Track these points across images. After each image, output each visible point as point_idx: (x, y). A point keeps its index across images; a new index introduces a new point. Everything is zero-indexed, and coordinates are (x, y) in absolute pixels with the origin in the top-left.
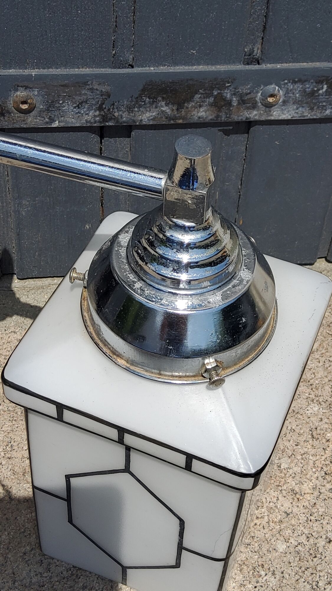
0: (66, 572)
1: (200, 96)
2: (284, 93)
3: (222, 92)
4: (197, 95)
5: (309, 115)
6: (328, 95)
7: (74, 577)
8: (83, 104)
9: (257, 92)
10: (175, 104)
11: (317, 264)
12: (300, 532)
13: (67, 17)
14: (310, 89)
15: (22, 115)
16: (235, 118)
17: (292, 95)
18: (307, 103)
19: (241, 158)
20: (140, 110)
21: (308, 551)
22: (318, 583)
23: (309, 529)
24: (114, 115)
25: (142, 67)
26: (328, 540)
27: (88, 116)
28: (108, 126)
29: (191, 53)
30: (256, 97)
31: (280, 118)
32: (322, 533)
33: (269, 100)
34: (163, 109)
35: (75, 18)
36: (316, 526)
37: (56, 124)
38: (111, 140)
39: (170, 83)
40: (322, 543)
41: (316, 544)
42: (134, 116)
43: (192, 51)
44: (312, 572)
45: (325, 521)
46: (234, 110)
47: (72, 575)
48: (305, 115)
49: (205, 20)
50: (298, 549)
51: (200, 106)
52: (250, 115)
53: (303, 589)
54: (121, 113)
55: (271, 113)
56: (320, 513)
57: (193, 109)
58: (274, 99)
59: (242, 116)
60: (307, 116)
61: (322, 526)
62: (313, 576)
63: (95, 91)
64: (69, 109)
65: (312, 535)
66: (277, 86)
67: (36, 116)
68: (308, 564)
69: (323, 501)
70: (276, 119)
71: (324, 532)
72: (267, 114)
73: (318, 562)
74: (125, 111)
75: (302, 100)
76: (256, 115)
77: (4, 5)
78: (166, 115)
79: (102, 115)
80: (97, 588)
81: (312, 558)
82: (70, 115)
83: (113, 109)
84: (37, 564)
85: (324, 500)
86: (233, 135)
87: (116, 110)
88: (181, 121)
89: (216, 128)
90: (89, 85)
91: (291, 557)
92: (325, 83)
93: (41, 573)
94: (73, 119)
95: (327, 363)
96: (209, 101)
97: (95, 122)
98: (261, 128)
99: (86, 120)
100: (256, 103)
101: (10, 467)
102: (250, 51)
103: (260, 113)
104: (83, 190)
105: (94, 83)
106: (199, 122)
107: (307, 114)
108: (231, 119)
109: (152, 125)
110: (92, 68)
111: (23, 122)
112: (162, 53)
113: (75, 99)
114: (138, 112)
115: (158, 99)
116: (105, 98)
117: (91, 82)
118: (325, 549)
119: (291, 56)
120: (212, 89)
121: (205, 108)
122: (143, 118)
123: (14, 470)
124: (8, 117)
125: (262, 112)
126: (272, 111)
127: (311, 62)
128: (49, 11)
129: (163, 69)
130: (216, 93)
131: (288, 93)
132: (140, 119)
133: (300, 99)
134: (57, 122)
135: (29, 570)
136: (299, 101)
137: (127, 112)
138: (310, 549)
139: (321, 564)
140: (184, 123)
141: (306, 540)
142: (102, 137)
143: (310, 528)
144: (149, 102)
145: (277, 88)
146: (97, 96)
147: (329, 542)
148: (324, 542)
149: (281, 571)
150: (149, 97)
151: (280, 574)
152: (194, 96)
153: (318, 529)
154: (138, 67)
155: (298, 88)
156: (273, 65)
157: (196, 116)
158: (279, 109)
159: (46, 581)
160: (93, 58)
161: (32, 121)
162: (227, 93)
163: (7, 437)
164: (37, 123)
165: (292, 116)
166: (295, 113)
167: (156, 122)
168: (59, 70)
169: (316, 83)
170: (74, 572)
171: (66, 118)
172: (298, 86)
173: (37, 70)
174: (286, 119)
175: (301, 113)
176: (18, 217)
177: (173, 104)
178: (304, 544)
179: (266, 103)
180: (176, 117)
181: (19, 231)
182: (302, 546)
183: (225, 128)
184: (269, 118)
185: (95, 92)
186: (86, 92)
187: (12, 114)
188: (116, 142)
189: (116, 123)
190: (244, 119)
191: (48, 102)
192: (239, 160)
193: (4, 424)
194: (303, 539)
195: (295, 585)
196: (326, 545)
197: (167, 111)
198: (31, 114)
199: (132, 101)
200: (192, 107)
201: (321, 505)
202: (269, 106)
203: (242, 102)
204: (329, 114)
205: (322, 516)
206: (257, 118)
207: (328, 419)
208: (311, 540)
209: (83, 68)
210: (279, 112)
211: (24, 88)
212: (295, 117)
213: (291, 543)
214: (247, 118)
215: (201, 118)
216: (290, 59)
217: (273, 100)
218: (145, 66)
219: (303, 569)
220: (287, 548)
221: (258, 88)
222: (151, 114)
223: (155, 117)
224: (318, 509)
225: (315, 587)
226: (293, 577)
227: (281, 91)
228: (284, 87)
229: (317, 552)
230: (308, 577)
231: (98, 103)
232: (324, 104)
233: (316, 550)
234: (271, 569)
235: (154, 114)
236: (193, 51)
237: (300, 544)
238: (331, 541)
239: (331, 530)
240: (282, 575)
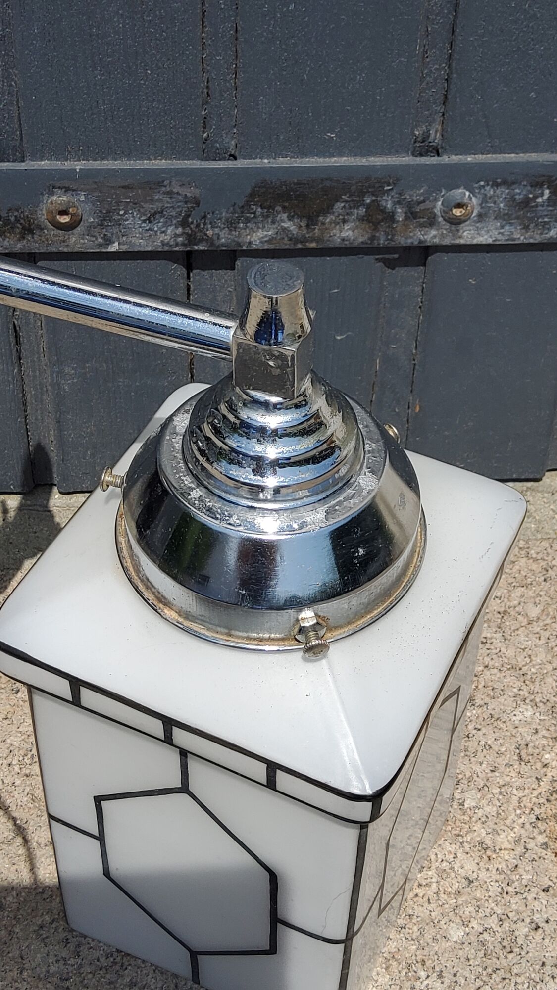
0: (104, 958)
1: (342, 205)
2: (480, 202)
3: (379, 198)
4: (338, 204)
5: (522, 238)
6: (552, 206)
7: (117, 967)
8: (157, 216)
9: (436, 200)
10: (304, 217)
11: (547, 480)
12: (488, 910)
13: (129, 79)
14: (521, 196)
15: (61, 232)
16: (401, 240)
17: (492, 205)
18: (518, 218)
19: (414, 304)
20: (247, 227)
21: (500, 943)
23: (503, 907)
24: (206, 234)
25: (249, 159)
26: (534, 925)
27: (166, 235)
28: (197, 251)
29: (327, 137)
30: (435, 207)
31: (475, 242)
32: (525, 914)
33: (456, 212)
34: (285, 225)
35: (142, 82)
36: (515, 902)
37: (114, 248)
38: (203, 273)
39: (295, 184)
40: (523, 929)
41: (513, 931)
42: (239, 236)
43: (329, 134)
44: (503, 977)
45: (532, 895)
46: (399, 228)
47: (115, 963)
48: (515, 236)
49: (349, 85)
50: (483, 937)
51: (344, 221)
52: (426, 237)
54: (217, 230)
55: (460, 234)
56: (524, 882)
57: (333, 225)
58: (464, 212)
59: (411, 237)
60: (519, 238)
61: (525, 903)
62: (504, 983)
63: (175, 196)
64: (134, 223)
65: (508, 916)
66: (467, 190)
67: (83, 234)
68: (498, 962)
69: (530, 863)
70: (469, 243)
71: (529, 912)
72: (453, 235)
73: (515, 961)
74: (224, 228)
75: (510, 213)
76: (435, 236)
77: (31, 60)
78: (290, 236)
79: (187, 234)
80: (153, 987)
81: (505, 954)
82: (136, 233)
83: (205, 224)
84: (59, 943)
85: (533, 861)
86: (400, 268)
87: (210, 226)
88: (313, 245)
89: (372, 257)
90: (165, 186)
91: (470, 950)
92: (545, 186)
93: (65, 959)
94: (142, 239)
95: (553, 640)
96: (358, 214)
97: (177, 245)
98: (445, 257)
99: (162, 241)
100: (434, 218)
101: (28, 789)
102: (423, 134)
103: (442, 233)
104: (161, 352)
105: (173, 183)
106: (343, 246)
107: (519, 236)
108: (394, 241)
109: (268, 250)
110: (170, 159)
111: (63, 244)
112: (282, 137)
113: (143, 208)
114: (245, 229)
115: (276, 209)
116: (192, 207)
117: (168, 181)
118: (528, 940)
119: (489, 142)
120: (362, 193)
121: (353, 224)
122: (252, 239)
123: (33, 795)
124: (39, 236)
125: (445, 232)
126: (461, 231)
127: (523, 153)
128: (101, 70)
129: (283, 162)
130: (368, 201)
131: (487, 202)
132: (248, 241)
133: (506, 212)
134: (116, 244)
135: (46, 952)
136: (504, 215)
137: (227, 229)
138: (504, 939)
139: (520, 963)
140: (319, 247)
141: (498, 923)
142: (189, 269)
143: (505, 905)
144: (262, 215)
145: (467, 193)
146: (179, 204)
147: (536, 929)
148: (527, 929)
149: (452, 973)
150: (261, 206)
151: (451, 977)
152: (334, 205)
153: (519, 906)
154: (244, 159)
155: (502, 194)
156: (461, 157)
157: (339, 237)
158: (471, 228)
159: (72, 972)
160: (171, 144)
161: (76, 241)
162: (387, 201)
163: (26, 742)
164: (84, 246)
165: (494, 239)
166: (499, 233)
167: (273, 245)
168: (119, 162)
169: (532, 186)
170: (118, 959)
171: (130, 239)
172: (502, 191)
173: (84, 162)
174: (484, 242)
175: (509, 233)
176: (57, 394)
177: (301, 217)
178: (495, 930)
179: (451, 217)
180: (306, 237)
181: (60, 416)
182: (490, 933)
183: (387, 256)
184: (457, 241)
185: (175, 198)
186: (161, 198)
187: (45, 231)
188: (211, 276)
189: (210, 247)
190: (416, 243)
191: (100, 211)
192: (412, 308)
193: (22, 721)
194: (492, 922)
196: (530, 934)
197: (292, 228)
198: (75, 231)
199: (234, 212)
200: (330, 223)
201: (527, 869)
202: (456, 222)
203: (412, 215)
204: (555, 236)
205: (526, 886)
206: (437, 241)
207: (548, 730)
208: (506, 925)
209: (156, 159)
210: (473, 232)
211: (64, 190)
212: (499, 240)
213: (473, 928)
214: (421, 241)
215: (347, 240)
216: (488, 148)
217: (461, 212)
218: (254, 157)
219: (490, 970)
220: (465, 936)
221: (437, 194)
222: (266, 233)
223: (273, 237)
224: (521, 875)
226: (472, 983)
227: (474, 199)
228: (479, 193)
229: (515, 943)
230: (497, 984)
231: (180, 215)
232: (546, 220)
233: (513, 941)
234: (437, 969)
235: (270, 233)
236: (332, 134)
237: (488, 930)
238: (539, 927)
239: (539, 910)
240: (454, 979)
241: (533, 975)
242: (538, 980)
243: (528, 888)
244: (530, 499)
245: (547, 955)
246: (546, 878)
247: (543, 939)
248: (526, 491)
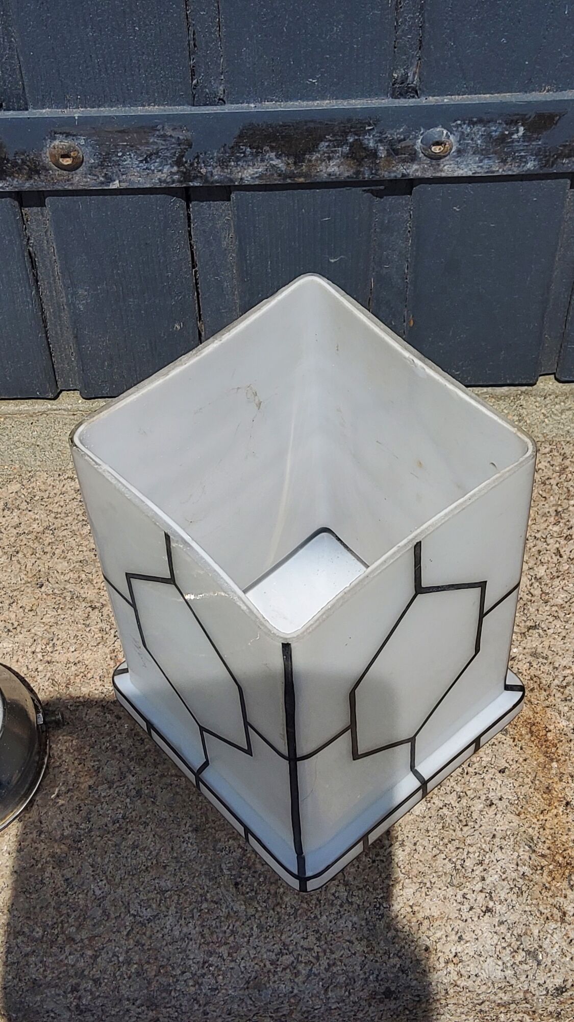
0: (112, 824)
1: (327, 144)
2: (458, 140)
3: (361, 137)
4: (323, 143)
5: (501, 170)
6: (528, 142)
7: (122, 832)
8: (153, 157)
9: (416, 138)
10: (291, 155)
12: (449, 788)
13: (119, 36)
14: (497, 133)
15: (65, 172)
16: (385, 174)
17: (470, 141)
18: (495, 153)
19: (404, 229)
20: (238, 165)
21: (457, 817)
22: (464, 861)
24: (200, 172)
25: (237, 104)
26: (488, 802)
27: (162, 173)
28: (192, 187)
29: (309, 83)
30: (415, 144)
31: (456, 174)
32: (481, 792)
33: (435, 149)
34: (274, 163)
35: (131, 37)
36: (474, 781)
37: (115, 185)
38: (202, 204)
39: (280, 126)
40: (478, 805)
41: (470, 807)
42: (231, 173)
43: (311, 80)
44: (457, 846)
45: (489, 775)
46: (382, 164)
47: (120, 828)
48: (494, 169)
49: (326, 35)
50: (442, 812)
51: (330, 159)
52: (408, 171)
53: (441, 868)
54: (210, 169)
55: (441, 168)
56: (484, 764)
57: (319, 162)
58: (442, 149)
59: (394, 172)
60: (498, 171)
61: (483, 783)
62: (458, 852)
63: (169, 138)
64: (132, 163)
65: (466, 794)
66: (445, 128)
67: (86, 174)
68: (454, 834)
69: (490, 747)
70: (450, 176)
71: (485, 791)
72: (435, 169)
73: (469, 833)
74: (216, 167)
75: (488, 148)
76: (417, 170)
77: (27, 21)
78: (279, 172)
79: (182, 172)
80: (152, 849)
81: (461, 826)
82: (135, 172)
83: (198, 163)
84: (73, 810)
85: (493, 745)
86: (388, 197)
87: (203, 165)
88: (302, 180)
89: (359, 188)
90: (159, 130)
91: (430, 823)
92: (520, 124)
93: (77, 824)
94: (140, 177)
95: (531, 541)
96: (342, 152)
97: (173, 182)
98: (429, 188)
99: (159, 179)
100: (415, 154)
101: (49, 674)
102: (402, 77)
103: (424, 167)
104: (166, 275)
105: (166, 128)
106: (330, 180)
107: (497, 169)
108: (379, 175)
109: (259, 185)
110: (163, 105)
111: (67, 183)
112: (266, 84)
113: (139, 150)
114: (236, 167)
115: (264, 148)
116: (185, 149)
117: (161, 126)
118: (482, 815)
119: (465, 84)
120: (345, 134)
121: (338, 161)
122: (243, 176)
123: (53, 680)
124: (45, 176)
125: (426, 166)
126: (442, 165)
127: (498, 93)
128: (92, 28)
129: (269, 106)
130: (351, 140)
131: (464, 139)
132: (239, 177)
133: (484, 147)
134: (117, 182)
135: (61, 818)
136: (482, 150)
137: (219, 167)
138: (461, 814)
139: (473, 835)
140: (307, 182)
141: (456, 800)
142: (188, 200)
143: (465, 784)
144: (252, 153)
145: (445, 132)
146: (173, 146)
147: (490, 805)
148: (482, 805)
149: (413, 842)
150: (250, 146)
151: (411, 846)
152: (319, 144)
153: (477, 785)
154: (232, 104)
155: (478, 131)
156: (438, 98)
157: (325, 173)
158: (451, 162)
159: (83, 835)
160: (162, 92)
161: (80, 180)
162: (368, 140)
163: (49, 633)
164: (87, 184)
165: (473, 172)
166: (478, 167)
167: (264, 181)
168: (115, 108)
169: (507, 124)
170: (124, 825)
171: (130, 177)
172: (479, 129)
173: (82, 109)
174: (464, 175)
175: (488, 167)
176: (73, 312)
177: (288, 156)
178: (453, 806)
179: (431, 153)
180: (294, 173)
181: (77, 332)
182: (448, 809)
183: (373, 188)
184: (439, 175)
185: (168, 140)
186: (156, 140)
187: (51, 171)
188: (209, 206)
189: (204, 183)
190: (399, 176)
191: (100, 154)
192: (402, 232)
193: (45, 613)
194: (452, 799)
195: (432, 862)
196: (484, 810)
197: (280, 166)
198: (78, 171)
199: (225, 152)
200: (316, 160)
201: (487, 752)
202: (437, 158)
203: (394, 151)
204: (532, 168)
205: (485, 767)
206: (419, 174)
207: (519, 626)
208: (464, 802)
209: (149, 105)
210: (453, 166)
211: (64, 135)
212: (478, 173)
213: (434, 803)
214: (403, 175)
215: (333, 175)
216: (463, 90)
217: (440, 149)
218: (241, 101)
219: (446, 841)
220: (427, 810)
221: (417, 133)
222: (256, 170)
223: (263, 174)
224: (481, 758)
225: (459, 867)
226: (430, 851)
227: (451, 137)
228: (456, 131)
229: (470, 818)
230: (452, 853)
231: (175, 155)
232: (523, 154)
233: (469, 815)
235: (260, 170)
236: (313, 79)
237: (447, 806)
238: (493, 804)
239: (494, 788)
240: (414, 848)
241: (484, 846)
242: (488, 850)
243: (486, 769)
244: (524, 403)
245: (497, 828)
246: (504, 761)
247: (496, 814)
248: (520, 395)
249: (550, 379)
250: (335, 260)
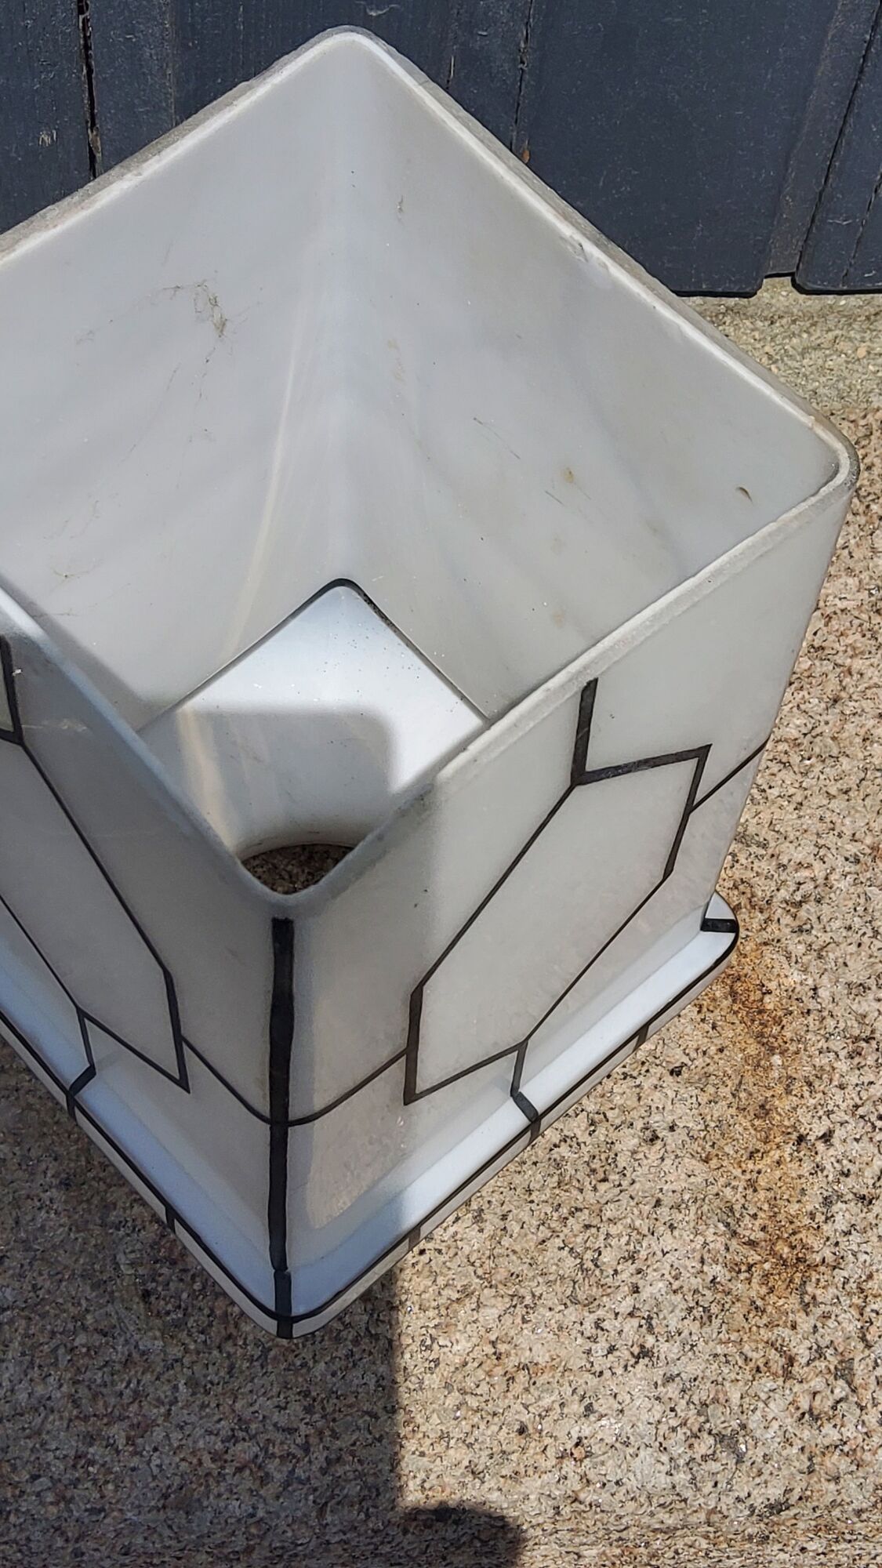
11: (765, 294)
21: (588, 1163)
22: (600, 1254)
23: (600, 1100)
26: (648, 1133)
32: (634, 1114)
36: (621, 1091)
40: (629, 1140)
41: (612, 1143)
44: (587, 1223)
45: (650, 1080)
50: (558, 1153)
53: (554, 1267)
61: (638, 1094)
62: (588, 1234)
65: (605, 1116)
68: (580, 1197)
71: (643, 1111)
73: (609, 1196)
81: (594, 1183)
118: (636, 1160)
138: (594, 1157)
139: (618, 1200)
141: (587, 1129)
143: (603, 1096)
147: (652, 1140)
148: (636, 1141)
149: (499, 1213)
151: (497, 1220)
153: (626, 1100)
178: (580, 1141)
182: (571, 1146)
195: (535, 1254)
196: (640, 1149)
205: (643, 1063)
208: (601, 1132)
219: (564, 1211)
225: (589, 1265)
226: (533, 1233)
229: (613, 1165)
230: (575, 1236)
233: (610, 1161)
234: (474, 1206)
237: (568, 1140)
238: (657, 1138)
239: (661, 1107)
240: (501, 1224)
241: (638, 1223)
242: (645, 1232)
243: (645, 1068)
244: (731, 330)
245: (665, 1188)
246: (679, 1051)
247: (663, 1159)
248: (724, 314)
249: (783, 286)
250: (380, 12)
